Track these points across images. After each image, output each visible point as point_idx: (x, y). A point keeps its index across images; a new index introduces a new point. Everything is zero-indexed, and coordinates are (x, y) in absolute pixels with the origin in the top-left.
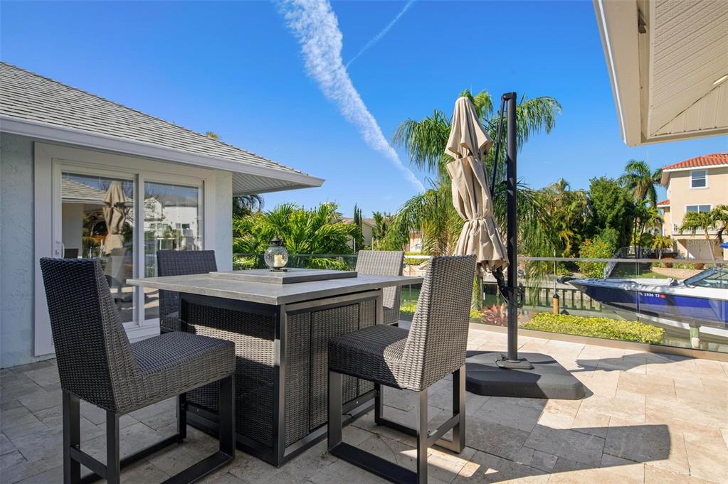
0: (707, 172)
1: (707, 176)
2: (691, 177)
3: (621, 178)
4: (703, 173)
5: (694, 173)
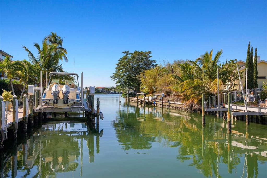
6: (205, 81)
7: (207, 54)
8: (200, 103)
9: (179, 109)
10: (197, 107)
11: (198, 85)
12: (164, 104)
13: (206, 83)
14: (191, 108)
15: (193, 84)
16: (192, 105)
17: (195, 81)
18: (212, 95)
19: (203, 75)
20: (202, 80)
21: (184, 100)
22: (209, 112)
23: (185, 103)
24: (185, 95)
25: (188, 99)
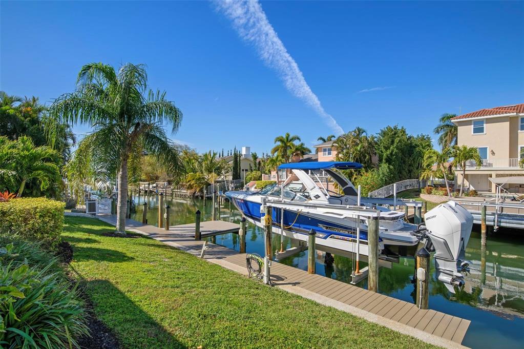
0: (485, 121)
1: (485, 125)
2: (473, 126)
3: (438, 128)
4: (482, 122)
5: (476, 122)
6: (205, 174)
7: (206, 154)
8: (201, 191)
9: (184, 197)
10: (199, 194)
11: (200, 178)
12: (167, 192)
13: (206, 175)
14: (193, 196)
15: (196, 176)
16: (195, 193)
17: (197, 174)
18: (210, 185)
19: (203, 169)
20: (202, 173)
21: (188, 188)
22: (208, 198)
23: (189, 191)
24: (190, 185)
25: (192, 188)
